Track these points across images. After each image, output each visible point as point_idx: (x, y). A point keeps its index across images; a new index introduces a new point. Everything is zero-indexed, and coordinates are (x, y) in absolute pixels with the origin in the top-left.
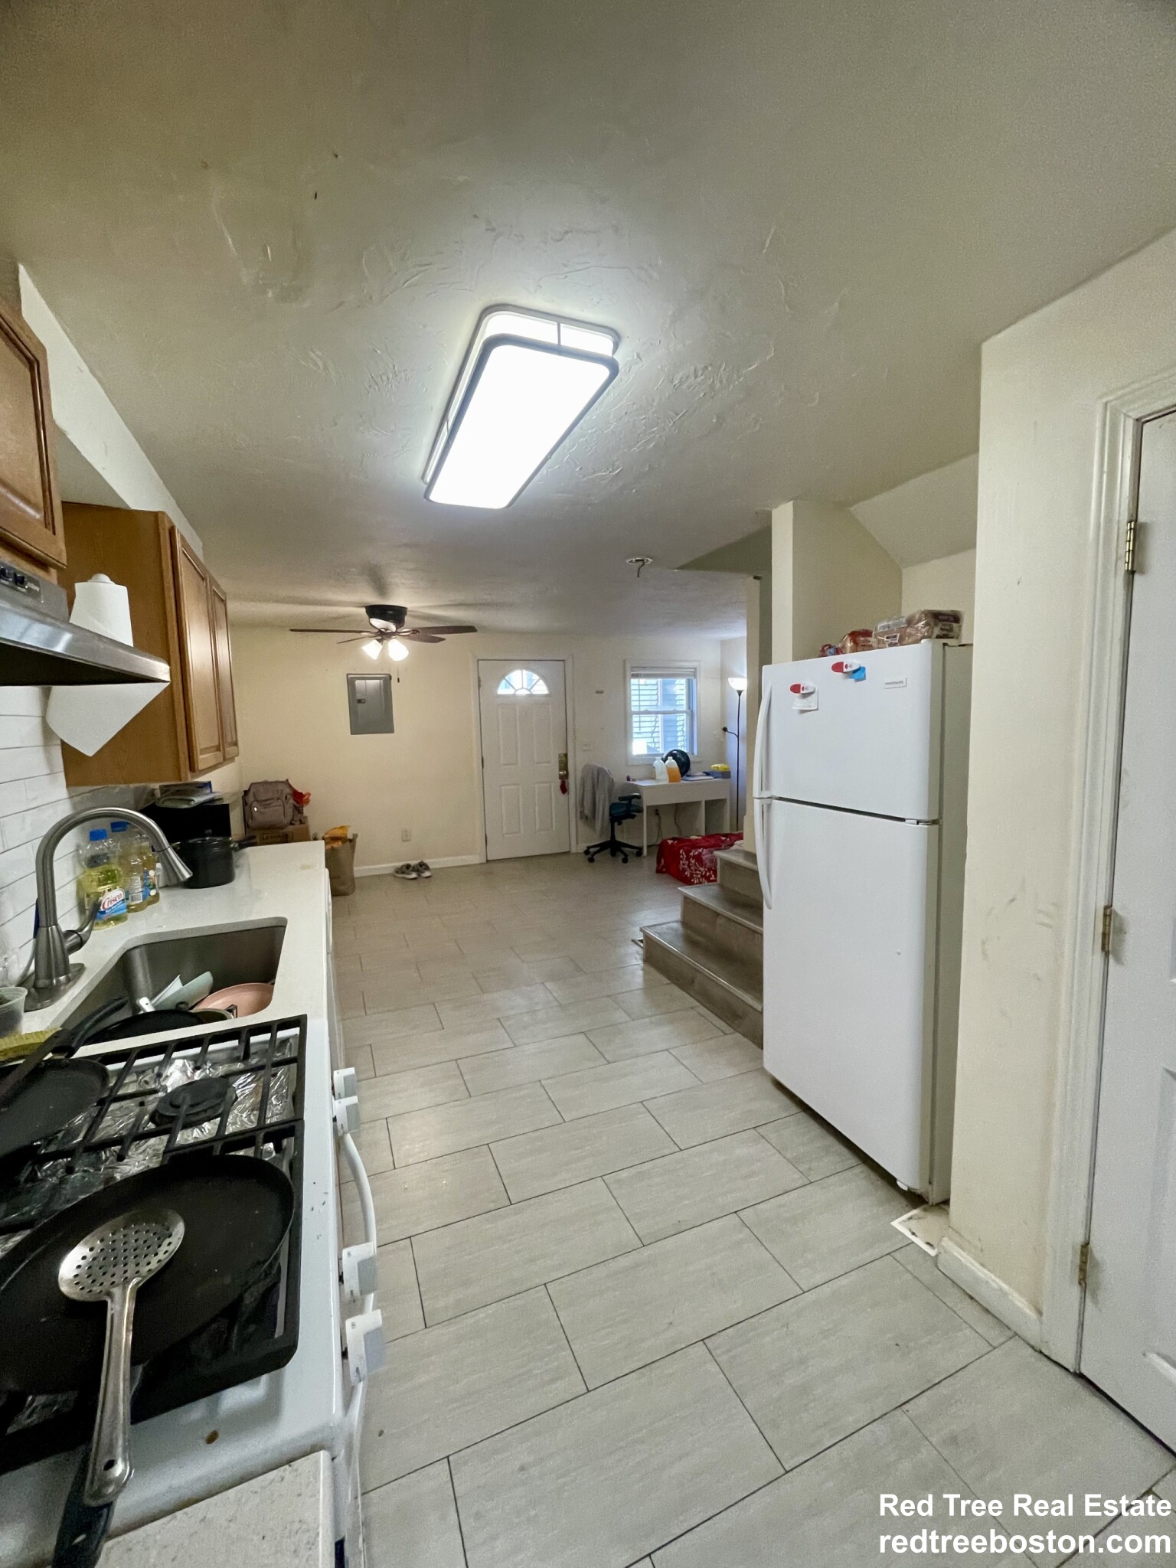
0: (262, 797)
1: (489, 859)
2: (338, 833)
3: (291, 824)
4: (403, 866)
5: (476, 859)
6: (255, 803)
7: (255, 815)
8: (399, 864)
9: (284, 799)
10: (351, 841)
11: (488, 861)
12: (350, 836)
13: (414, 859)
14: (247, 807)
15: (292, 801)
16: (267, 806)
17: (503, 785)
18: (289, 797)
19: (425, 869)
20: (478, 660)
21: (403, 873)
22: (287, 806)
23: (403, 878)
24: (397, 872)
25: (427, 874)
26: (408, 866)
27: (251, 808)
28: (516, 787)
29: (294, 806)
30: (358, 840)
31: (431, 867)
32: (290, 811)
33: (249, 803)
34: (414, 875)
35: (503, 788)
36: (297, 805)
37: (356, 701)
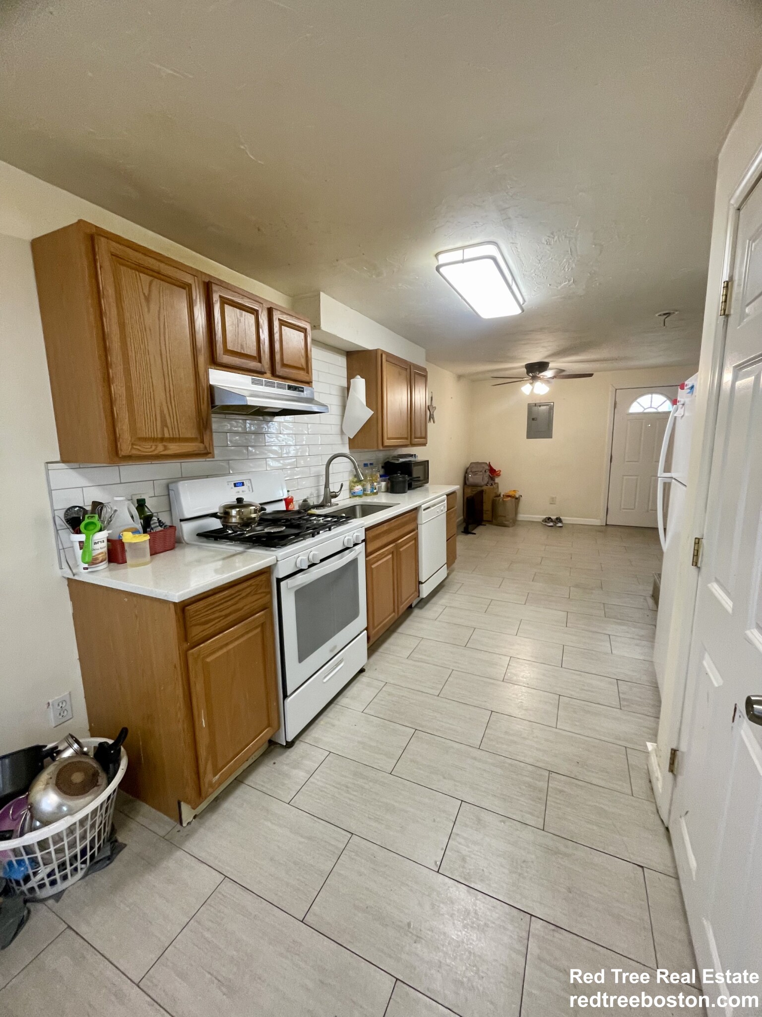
0: (474, 470)
1: (608, 524)
2: (511, 493)
3: (487, 485)
4: (547, 518)
5: (597, 522)
6: (471, 473)
7: (469, 478)
8: (545, 517)
9: (484, 471)
10: (517, 499)
11: (606, 525)
12: (517, 496)
13: (554, 516)
14: (466, 475)
15: (488, 473)
16: (476, 474)
17: (625, 476)
18: (487, 471)
19: (559, 522)
20: (616, 390)
21: (546, 522)
22: (485, 476)
23: (545, 525)
24: (543, 521)
25: (560, 525)
26: (549, 518)
27: (468, 475)
28: (636, 477)
29: (489, 475)
30: (522, 499)
31: (563, 522)
32: (486, 479)
33: (468, 472)
34: (551, 524)
35: (625, 477)
36: (491, 475)
37: (532, 419)
